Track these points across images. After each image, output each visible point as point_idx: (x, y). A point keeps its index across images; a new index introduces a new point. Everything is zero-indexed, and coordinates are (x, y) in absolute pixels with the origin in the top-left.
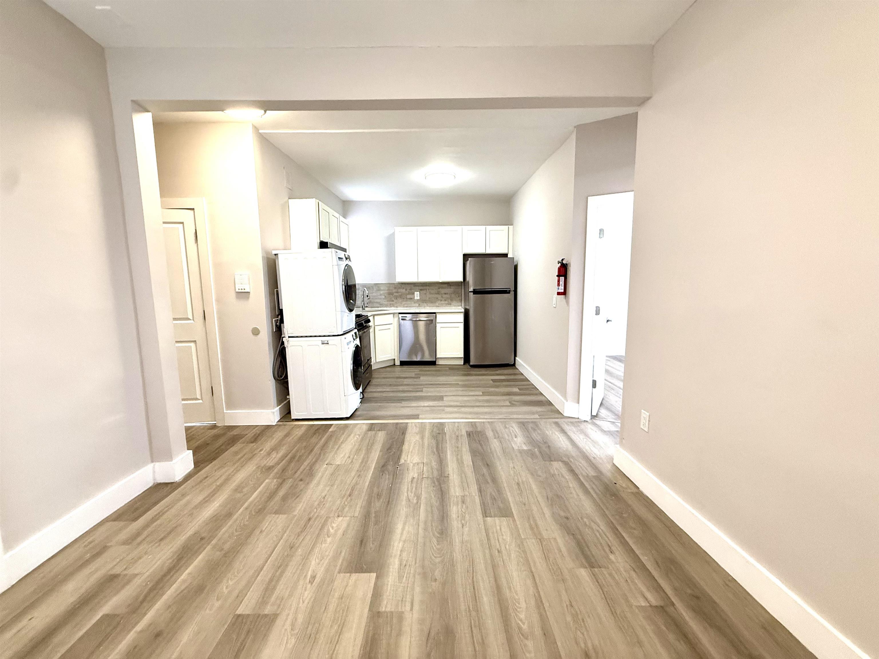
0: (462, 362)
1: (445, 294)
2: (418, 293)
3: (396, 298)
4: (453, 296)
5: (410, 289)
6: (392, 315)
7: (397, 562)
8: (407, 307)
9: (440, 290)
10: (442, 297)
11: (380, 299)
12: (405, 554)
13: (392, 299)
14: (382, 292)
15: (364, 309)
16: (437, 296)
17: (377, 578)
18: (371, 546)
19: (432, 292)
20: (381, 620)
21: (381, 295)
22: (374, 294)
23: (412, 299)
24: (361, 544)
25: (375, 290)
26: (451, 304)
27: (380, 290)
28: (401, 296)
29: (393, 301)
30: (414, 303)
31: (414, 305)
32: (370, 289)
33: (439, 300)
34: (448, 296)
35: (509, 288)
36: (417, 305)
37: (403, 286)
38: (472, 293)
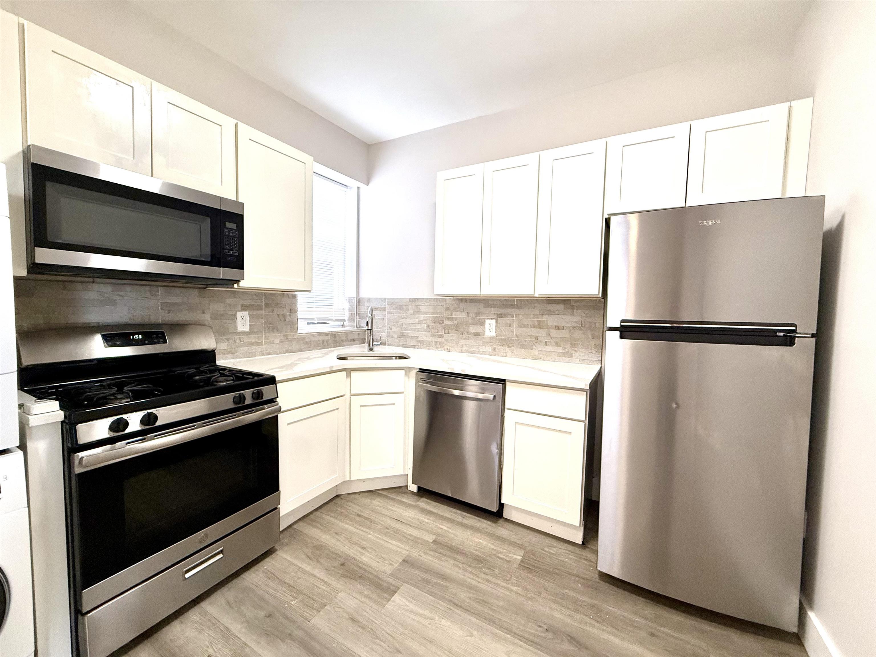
0: (578, 537)
1: (558, 328)
2: (493, 322)
3: (448, 330)
4: (578, 334)
5: (477, 314)
6: (404, 372)
8: (467, 352)
9: (545, 318)
10: (549, 335)
11: (418, 330)
14: (422, 317)
15: (371, 349)
16: (535, 332)
19: (526, 321)
21: (420, 322)
22: (409, 320)
23: (478, 334)
25: (411, 311)
26: (570, 356)
27: (419, 312)
28: (457, 328)
29: (441, 336)
30: (484, 344)
31: (482, 349)
32: (403, 310)
33: (541, 342)
34: (564, 334)
35: (794, 325)
36: (489, 349)
37: (462, 305)
38: (618, 333)
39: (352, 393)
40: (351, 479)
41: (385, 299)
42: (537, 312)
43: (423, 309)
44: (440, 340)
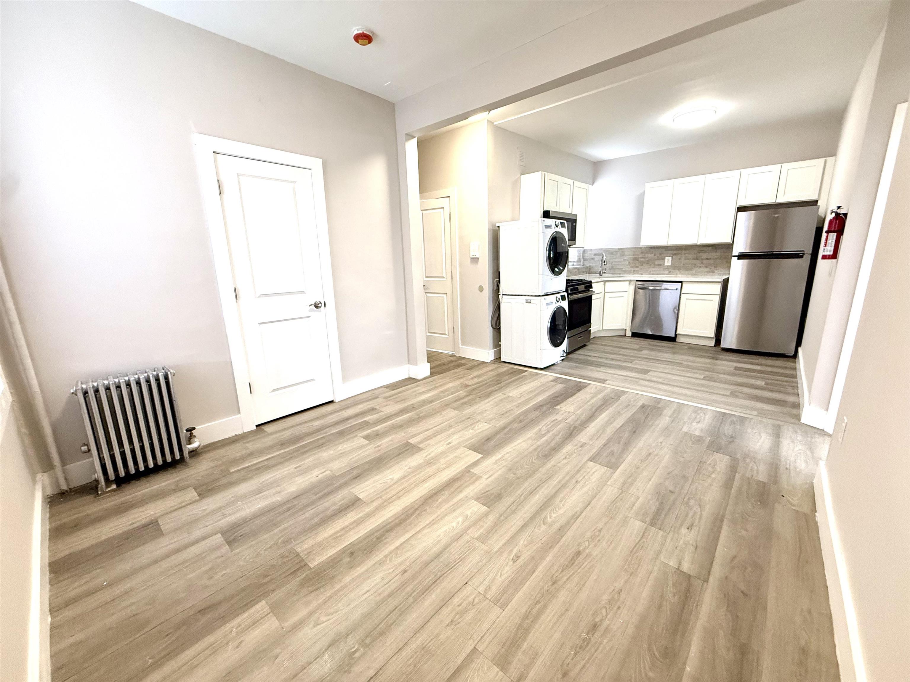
0: (712, 343)
1: (707, 259)
2: (670, 258)
3: (642, 263)
4: (718, 261)
5: (660, 254)
6: (628, 282)
7: (500, 456)
8: (653, 274)
9: (701, 254)
10: (702, 263)
11: (624, 265)
12: (508, 455)
13: (637, 265)
14: (626, 258)
15: (601, 275)
16: (694, 262)
17: (482, 457)
18: (492, 443)
19: (690, 256)
20: (467, 474)
21: (624, 260)
22: (617, 260)
23: (660, 265)
24: (487, 440)
25: (619, 255)
26: (713, 272)
27: (624, 255)
28: (648, 262)
29: (637, 267)
30: (664, 269)
31: (663, 272)
32: (613, 254)
33: (698, 266)
34: (712, 262)
35: (804, 251)
36: (667, 272)
37: (651, 250)
38: (737, 257)
39: (606, 291)
40: (604, 328)
41: (602, 249)
42: (696, 252)
43: (627, 253)
44: (637, 269)
